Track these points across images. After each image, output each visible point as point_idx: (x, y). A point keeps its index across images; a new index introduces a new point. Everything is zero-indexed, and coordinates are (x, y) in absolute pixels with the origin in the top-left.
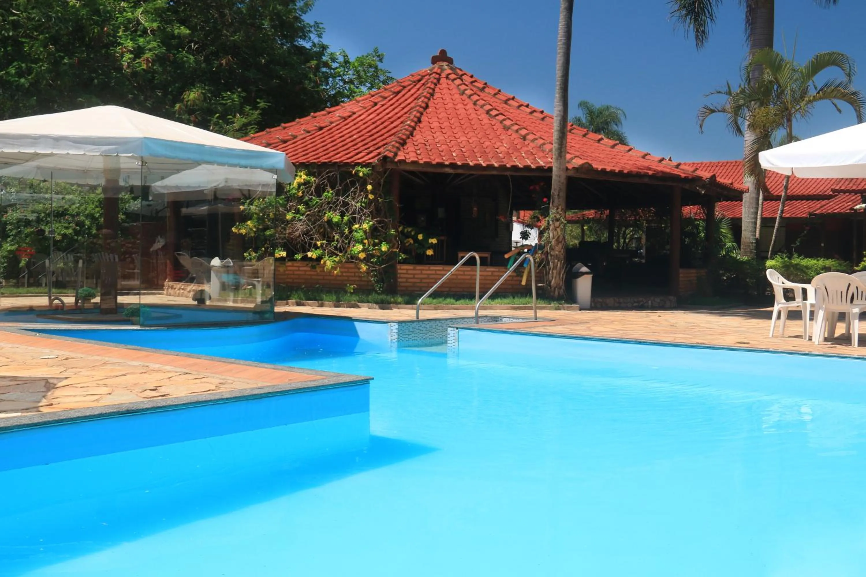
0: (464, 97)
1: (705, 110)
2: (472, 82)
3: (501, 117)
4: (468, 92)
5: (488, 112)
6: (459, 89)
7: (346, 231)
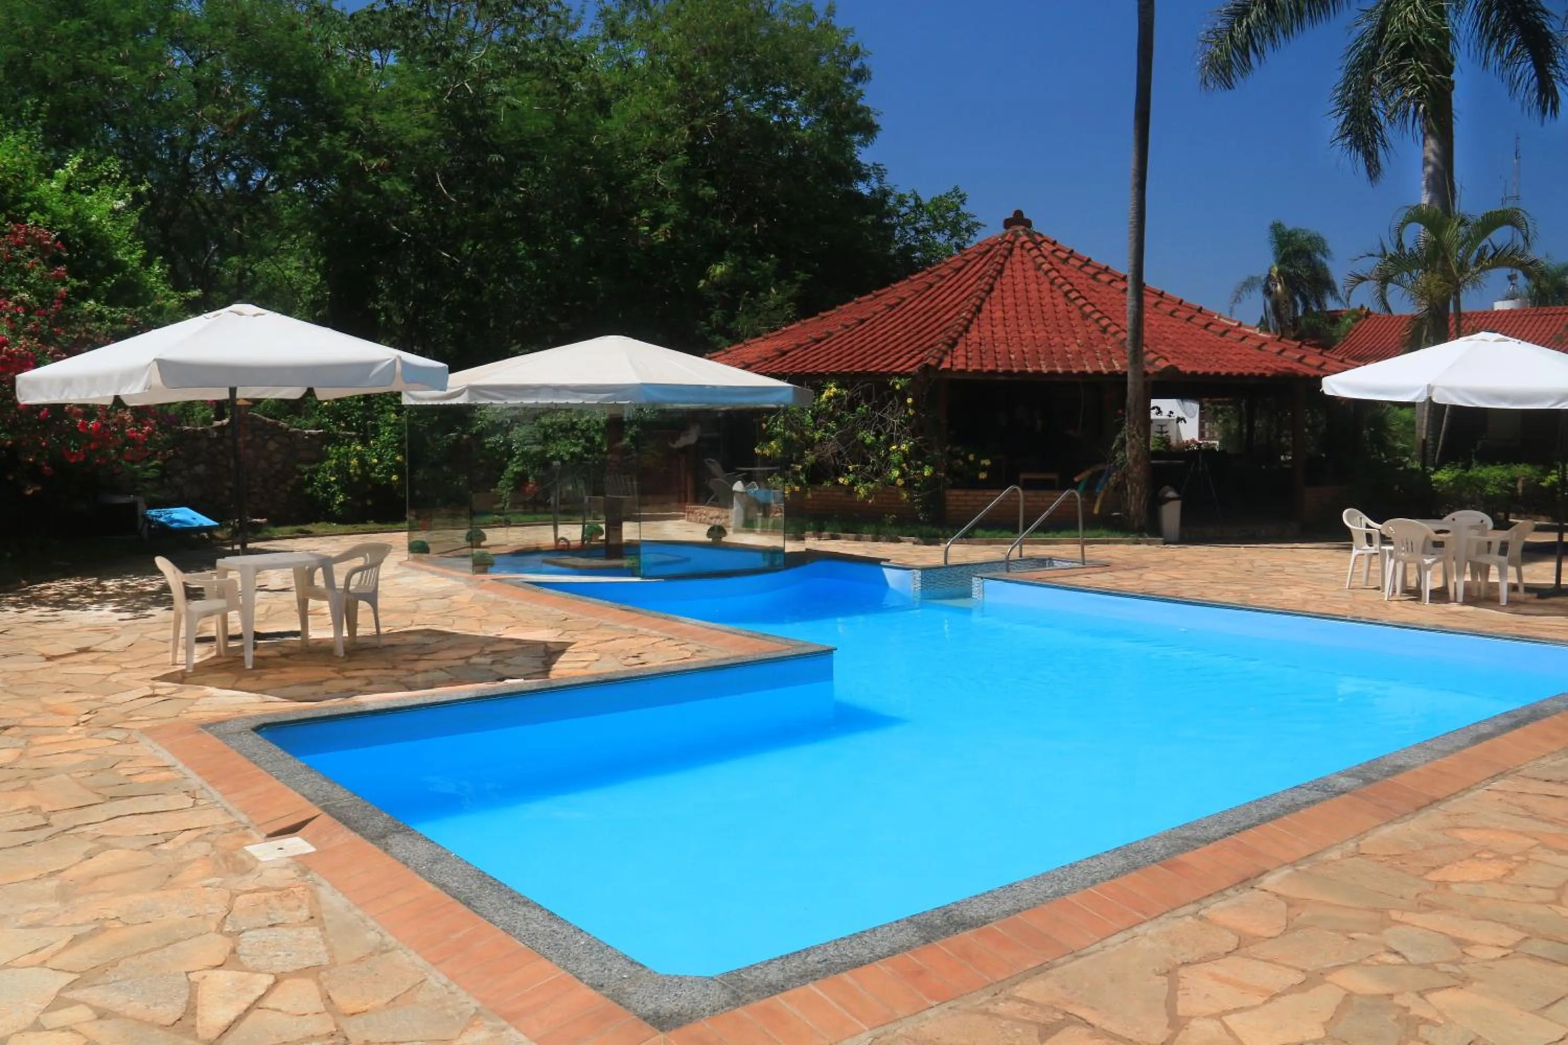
0: (1041, 273)
1: (1352, 278)
2: (1054, 251)
3: (1081, 302)
4: (1046, 266)
5: (1066, 294)
6: (1035, 262)
7: (882, 453)
